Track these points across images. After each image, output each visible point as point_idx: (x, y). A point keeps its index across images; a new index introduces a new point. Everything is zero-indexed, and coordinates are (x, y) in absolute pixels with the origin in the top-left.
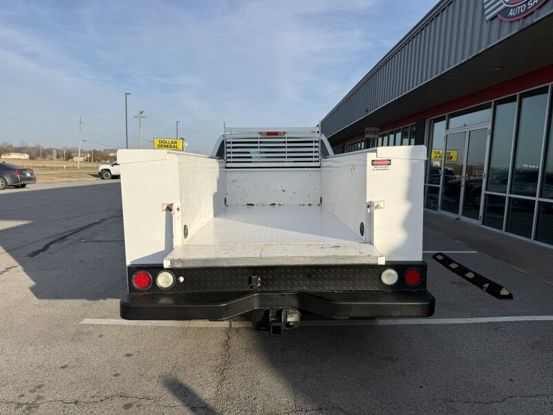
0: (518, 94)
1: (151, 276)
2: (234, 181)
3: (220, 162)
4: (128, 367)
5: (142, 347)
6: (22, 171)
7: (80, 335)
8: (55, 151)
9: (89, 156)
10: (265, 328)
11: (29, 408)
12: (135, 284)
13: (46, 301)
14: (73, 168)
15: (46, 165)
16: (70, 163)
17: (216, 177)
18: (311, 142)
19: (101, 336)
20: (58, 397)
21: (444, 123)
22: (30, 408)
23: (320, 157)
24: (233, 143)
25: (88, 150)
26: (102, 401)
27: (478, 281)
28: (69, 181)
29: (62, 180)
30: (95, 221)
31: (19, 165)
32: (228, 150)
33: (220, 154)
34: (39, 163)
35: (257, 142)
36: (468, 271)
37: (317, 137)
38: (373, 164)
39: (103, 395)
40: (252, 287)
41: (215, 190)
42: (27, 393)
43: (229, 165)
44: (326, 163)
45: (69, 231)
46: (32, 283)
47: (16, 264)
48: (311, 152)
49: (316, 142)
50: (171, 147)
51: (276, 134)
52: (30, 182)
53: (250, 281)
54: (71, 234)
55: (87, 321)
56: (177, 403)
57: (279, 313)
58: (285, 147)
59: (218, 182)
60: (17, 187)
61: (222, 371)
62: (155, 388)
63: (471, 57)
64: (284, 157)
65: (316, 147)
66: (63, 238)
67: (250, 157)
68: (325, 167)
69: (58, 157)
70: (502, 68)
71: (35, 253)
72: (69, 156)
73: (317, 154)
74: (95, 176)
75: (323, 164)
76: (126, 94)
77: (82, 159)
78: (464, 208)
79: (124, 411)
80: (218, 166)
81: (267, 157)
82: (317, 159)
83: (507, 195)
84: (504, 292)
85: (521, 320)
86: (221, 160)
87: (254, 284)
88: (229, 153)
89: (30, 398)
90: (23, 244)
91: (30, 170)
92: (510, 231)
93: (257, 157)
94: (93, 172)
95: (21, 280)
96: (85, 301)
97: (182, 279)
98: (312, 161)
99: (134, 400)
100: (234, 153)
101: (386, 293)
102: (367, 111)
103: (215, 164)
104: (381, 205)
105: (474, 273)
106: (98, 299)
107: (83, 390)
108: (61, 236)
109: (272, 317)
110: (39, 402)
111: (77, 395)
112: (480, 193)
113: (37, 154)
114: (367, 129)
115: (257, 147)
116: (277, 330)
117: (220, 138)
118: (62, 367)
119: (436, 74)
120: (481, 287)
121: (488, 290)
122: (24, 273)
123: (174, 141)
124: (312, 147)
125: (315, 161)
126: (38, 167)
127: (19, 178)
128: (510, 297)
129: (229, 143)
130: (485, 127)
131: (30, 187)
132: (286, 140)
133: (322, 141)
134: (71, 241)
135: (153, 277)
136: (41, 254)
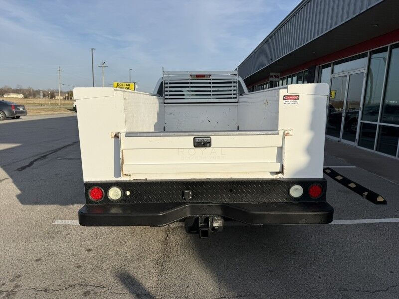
0: (389, 45)
1: (103, 191)
2: (171, 114)
3: (159, 99)
4: (89, 260)
5: (100, 243)
6: (16, 106)
7: (52, 233)
8: (41, 92)
9: (67, 95)
10: (195, 231)
11: (8, 296)
12: (90, 197)
13: (28, 207)
14: (55, 104)
15: (36, 102)
16: (53, 101)
17: (156, 111)
18: (231, 82)
19: (68, 234)
20: (32, 285)
21: (330, 69)
22: (10, 295)
23: (238, 95)
24: (170, 83)
25: (66, 91)
26: (66, 289)
27: (359, 190)
28: (52, 114)
29: (47, 113)
30: (69, 143)
31: (15, 102)
32: (166, 89)
33: (160, 92)
34: (31, 100)
35: (188, 83)
36: (351, 182)
37: (235, 79)
38: (284, 99)
39: (67, 284)
40: (185, 199)
41: (156, 120)
42: (8, 282)
43: (167, 101)
44: (242, 99)
45: (50, 151)
46: (19, 192)
47: (7, 176)
48: (231, 91)
49: (234, 82)
50: (126, 88)
51: (203, 76)
52: (23, 114)
53: (183, 194)
54: (50, 154)
55: (58, 222)
56: (125, 291)
57: (207, 220)
58: (210, 87)
59: (158, 114)
60: (13, 118)
61: (162, 263)
62: (108, 278)
63: (354, 16)
64: (210, 95)
65: (234, 86)
66: (44, 157)
67: (183, 95)
68: (241, 102)
69: (44, 96)
70: (378, 25)
71: (23, 168)
72: (52, 96)
73: (235, 92)
74: (71, 110)
75: (240, 100)
76: (92, 49)
77: (62, 97)
78: (344, 134)
79: (83, 298)
80: (158, 102)
81: (196, 95)
82: (235, 96)
83: (378, 123)
84: (380, 199)
85: (394, 221)
86: (161, 97)
87: (186, 197)
88: (167, 91)
89: (9, 287)
90: (14, 161)
91: (23, 106)
92: (379, 151)
93: (189, 95)
94: (70, 107)
95: (11, 189)
96: (58, 206)
97: (128, 193)
98: (231, 98)
99: (92, 288)
100: (171, 91)
101: (294, 204)
102: (271, 60)
103: (155, 100)
104: (291, 132)
105: (356, 184)
106: (68, 205)
107: (52, 279)
108: (43, 155)
109: (201, 223)
110: (16, 290)
111: (47, 284)
112: (357, 121)
113: (29, 94)
114: (271, 74)
115: (188, 87)
116: (205, 234)
117: (160, 79)
118: (37, 260)
119: (326, 30)
120: (362, 195)
121: (367, 197)
122: (13, 184)
123: (128, 84)
124: (231, 86)
125: (234, 98)
126: (30, 104)
127: (14, 111)
128: (384, 203)
129: (167, 83)
130: (362, 71)
131: (23, 118)
132: (211, 81)
133: (239, 82)
134: (50, 159)
135: (105, 191)
136: (27, 168)
